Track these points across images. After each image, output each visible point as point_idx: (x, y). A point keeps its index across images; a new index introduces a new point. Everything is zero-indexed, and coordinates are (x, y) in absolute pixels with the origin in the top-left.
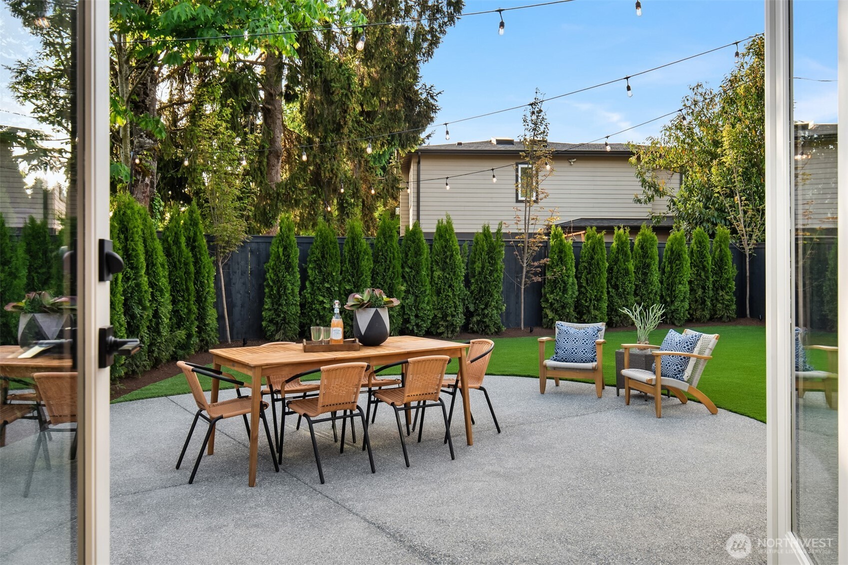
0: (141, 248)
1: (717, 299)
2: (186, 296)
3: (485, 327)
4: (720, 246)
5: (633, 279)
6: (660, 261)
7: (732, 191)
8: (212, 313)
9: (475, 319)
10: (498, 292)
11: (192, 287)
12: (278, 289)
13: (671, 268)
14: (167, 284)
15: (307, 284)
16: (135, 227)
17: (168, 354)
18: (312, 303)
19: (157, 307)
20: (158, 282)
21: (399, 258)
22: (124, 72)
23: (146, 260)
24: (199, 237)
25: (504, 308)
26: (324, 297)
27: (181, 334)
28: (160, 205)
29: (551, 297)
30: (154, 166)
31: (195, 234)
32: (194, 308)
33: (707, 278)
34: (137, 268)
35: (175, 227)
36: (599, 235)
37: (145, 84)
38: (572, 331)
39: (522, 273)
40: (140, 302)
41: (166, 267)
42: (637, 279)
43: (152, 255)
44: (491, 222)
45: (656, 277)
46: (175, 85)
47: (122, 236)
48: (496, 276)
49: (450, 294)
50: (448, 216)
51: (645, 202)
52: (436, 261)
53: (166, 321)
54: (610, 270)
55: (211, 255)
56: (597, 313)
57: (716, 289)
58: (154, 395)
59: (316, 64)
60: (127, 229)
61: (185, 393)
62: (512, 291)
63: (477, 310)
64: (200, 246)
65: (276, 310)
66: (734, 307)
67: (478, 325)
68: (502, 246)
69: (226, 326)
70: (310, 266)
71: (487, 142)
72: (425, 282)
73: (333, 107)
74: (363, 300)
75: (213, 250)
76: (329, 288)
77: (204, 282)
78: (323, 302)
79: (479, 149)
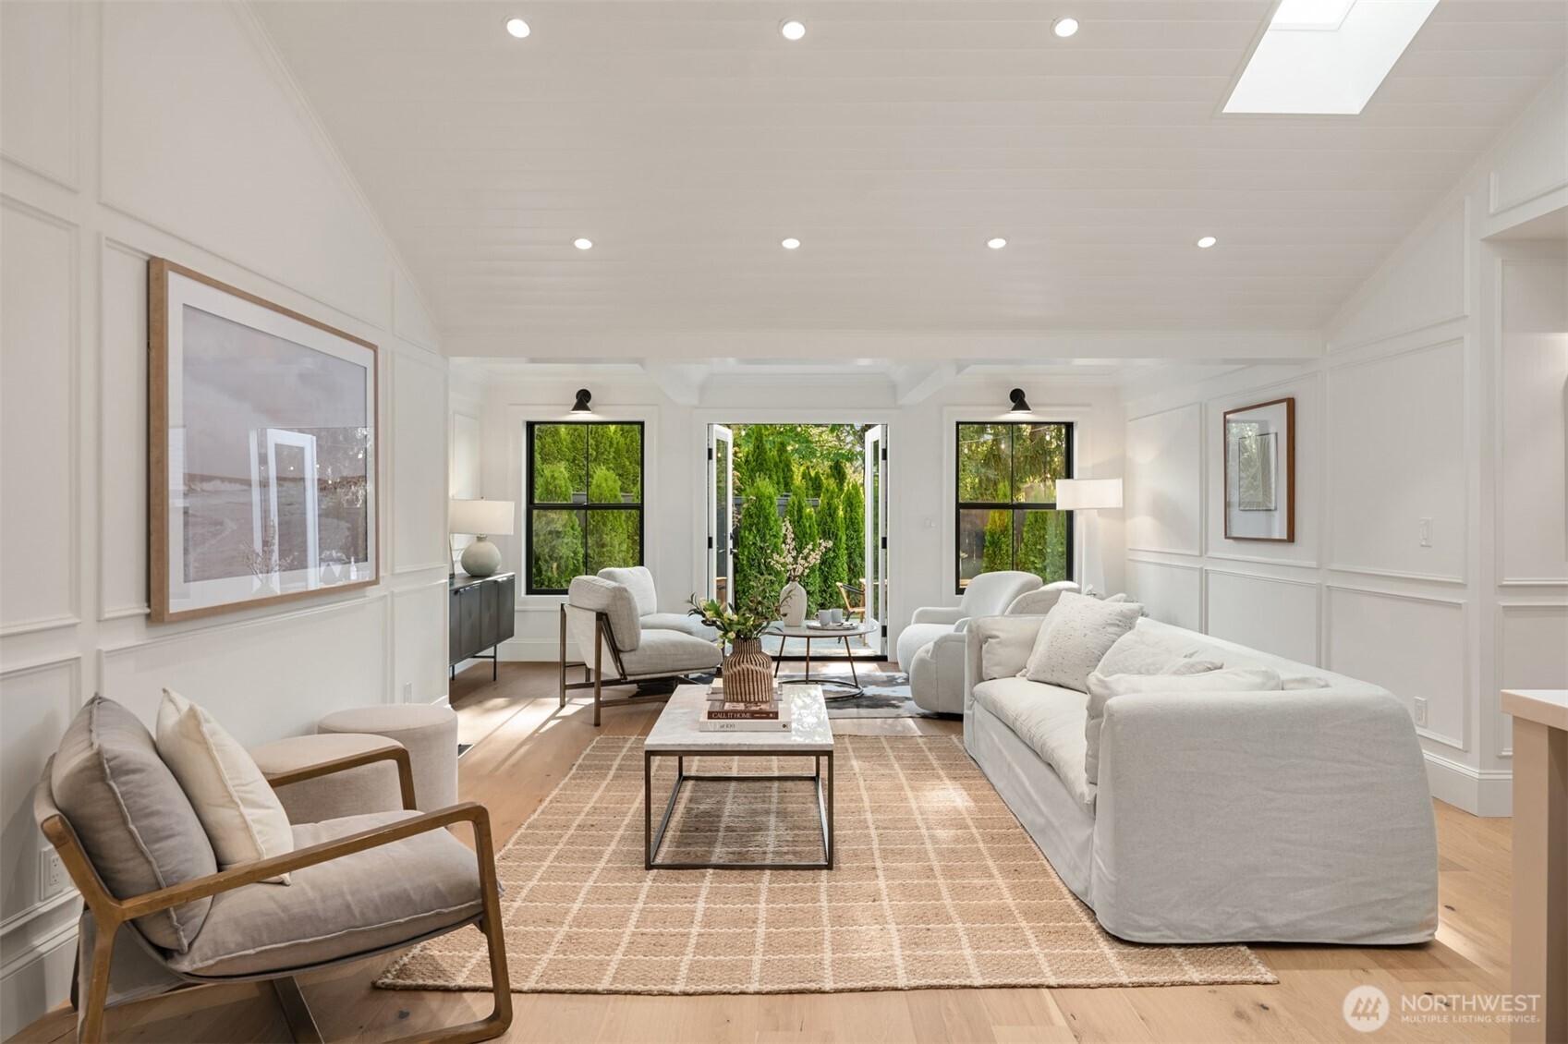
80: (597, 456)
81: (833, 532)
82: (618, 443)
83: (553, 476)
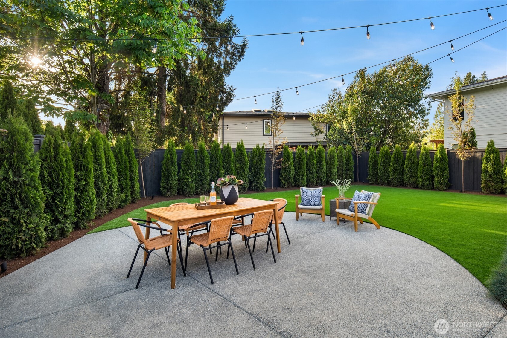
0: (103, 155)
1: (347, 174)
2: (125, 177)
3: (258, 188)
4: (348, 153)
5: (316, 167)
6: (326, 159)
7: (351, 131)
8: (137, 185)
9: (253, 185)
10: (263, 173)
11: (128, 173)
12: (168, 173)
13: (330, 162)
14: (116, 172)
15: (181, 170)
16: (100, 145)
17: (116, 205)
18: (183, 179)
19: (111, 183)
20: (112, 171)
21: (221, 158)
22: (93, 73)
23: (105, 161)
24: (131, 149)
25: (265, 180)
26: (189, 176)
27: (123, 196)
28: (111, 135)
29: (284, 175)
30: (108, 117)
31: (129, 148)
32: (129, 183)
33: (344, 166)
34: (101, 165)
35: (120, 145)
36: (302, 149)
37: (103, 80)
38: (309, 191)
39: (272, 164)
40: (103, 181)
41: (116, 164)
42: (318, 167)
43: (108, 158)
44: (260, 144)
45: (324, 166)
46: (117, 83)
47: (93, 149)
48: (262, 166)
49: (243, 174)
50: (242, 141)
51: (315, 136)
52: (237, 160)
53: (116, 190)
54: (307, 163)
55: (136, 158)
56: (302, 181)
57: (347, 171)
58: (110, 228)
59: (182, 75)
60: (96, 146)
61: (127, 226)
62: (268, 172)
63: (254, 181)
64: (131, 154)
65: (167, 183)
66: (353, 177)
67: (254, 187)
68: (264, 153)
69: (143, 191)
70: (182, 162)
71: (250, 111)
72: (233, 169)
73: (190, 93)
74: (226, 181)
75: (137, 156)
76: (191, 172)
77: (133, 171)
78: (188, 179)
79: (248, 113)
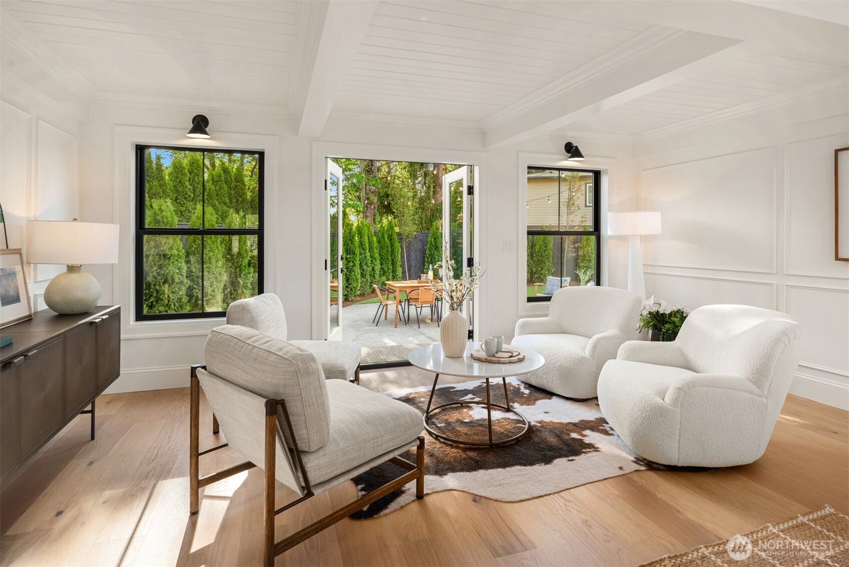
0: (367, 240)
2: (387, 261)
8: (399, 270)
9: (536, 276)
10: (549, 262)
11: (390, 258)
14: (378, 256)
16: (364, 232)
19: (374, 266)
20: (374, 255)
23: (369, 245)
24: (394, 234)
30: (376, 200)
31: (392, 233)
32: (391, 267)
34: (365, 249)
35: (383, 230)
40: (366, 264)
41: (378, 248)
43: (372, 243)
47: (359, 236)
53: (378, 272)
55: (400, 242)
58: (371, 302)
60: (361, 233)
63: (537, 271)
64: (394, 239)
69: (407, 276)
75: (401, 240)
77: (396, 255)
80: (194, 197)
81: (352, 250)
82: (210, 189)
83: (160, 209)
